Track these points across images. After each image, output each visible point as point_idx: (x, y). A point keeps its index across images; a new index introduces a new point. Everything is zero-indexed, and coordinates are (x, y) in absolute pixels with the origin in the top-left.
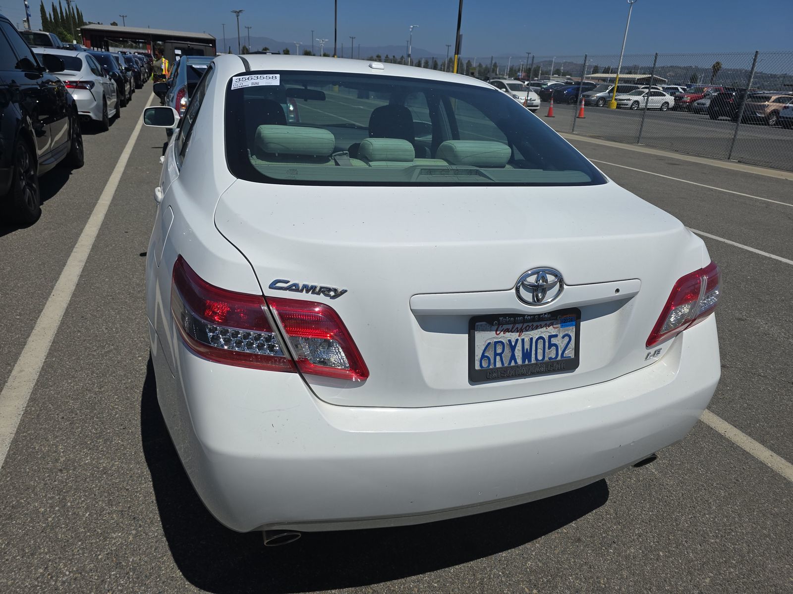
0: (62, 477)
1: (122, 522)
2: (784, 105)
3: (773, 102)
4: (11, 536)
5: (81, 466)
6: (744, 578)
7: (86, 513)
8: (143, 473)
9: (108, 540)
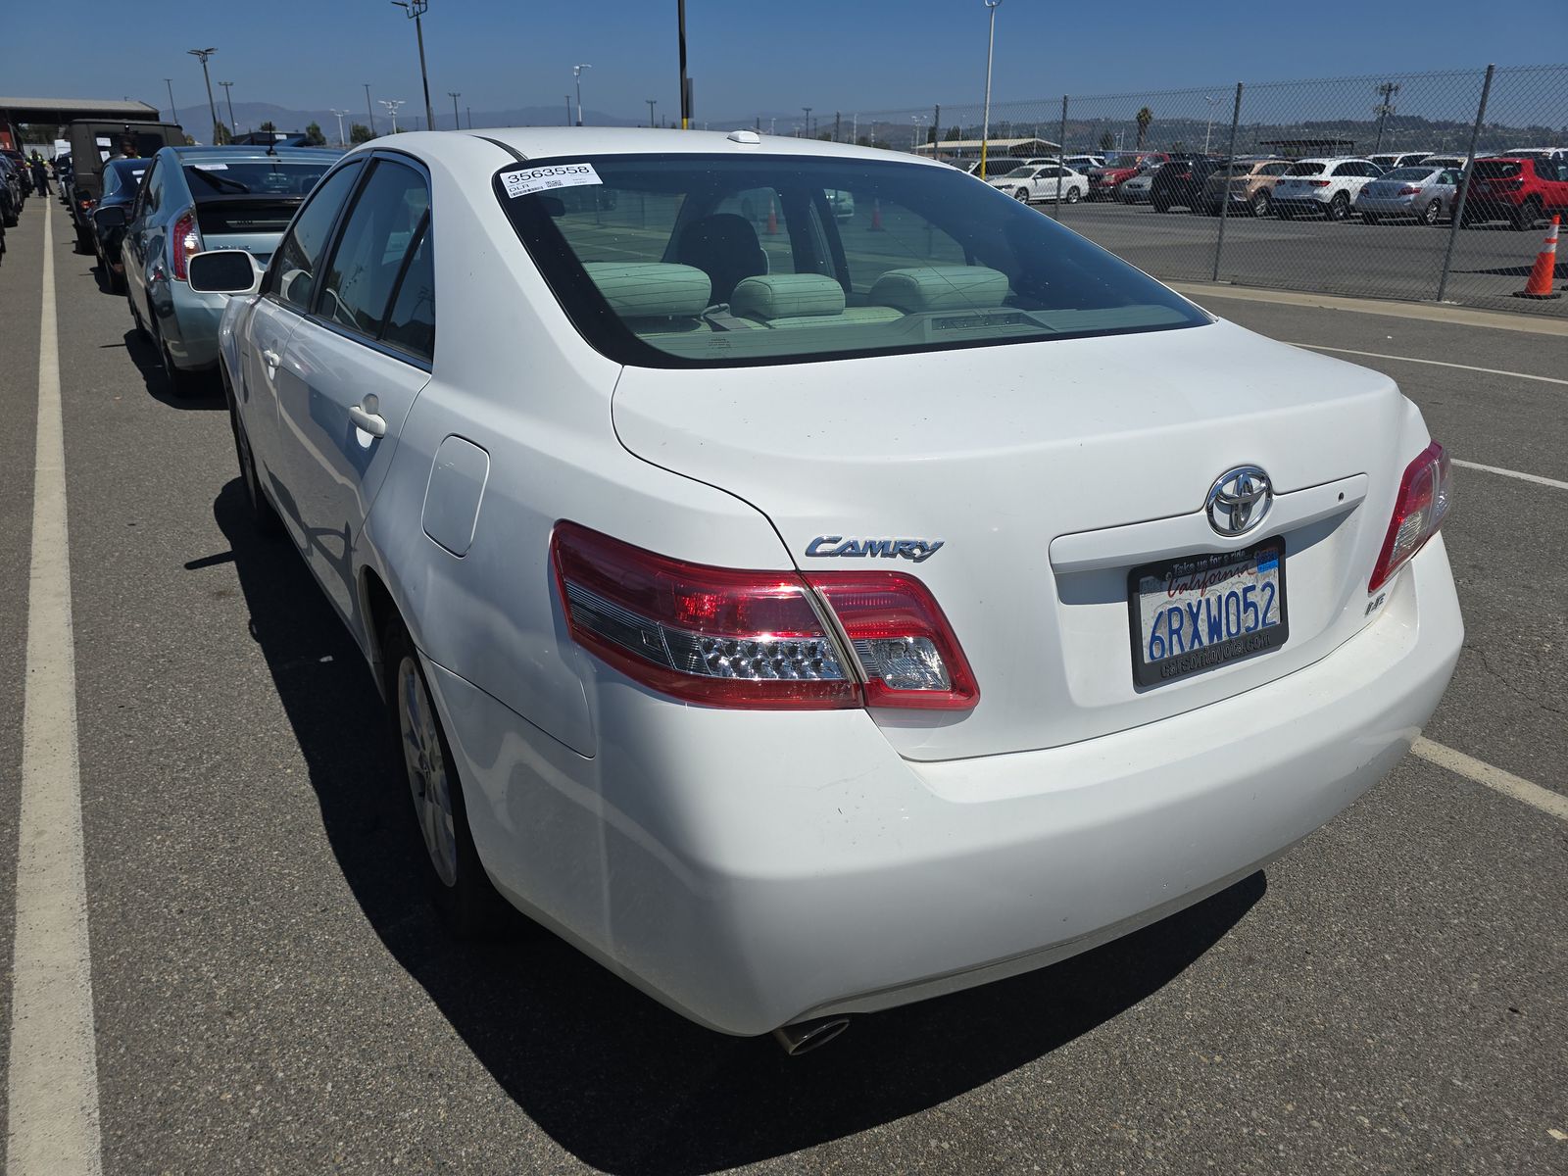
0: (239, 1026)
1: (409, 1088)
2: (1276, 178)
3: (1258, 174)
4: (185, 1159)
5: (268, 997)
6: (1526, 972)
7: (326, 1084)
8: (406, 988)
9: (397, 1125)
